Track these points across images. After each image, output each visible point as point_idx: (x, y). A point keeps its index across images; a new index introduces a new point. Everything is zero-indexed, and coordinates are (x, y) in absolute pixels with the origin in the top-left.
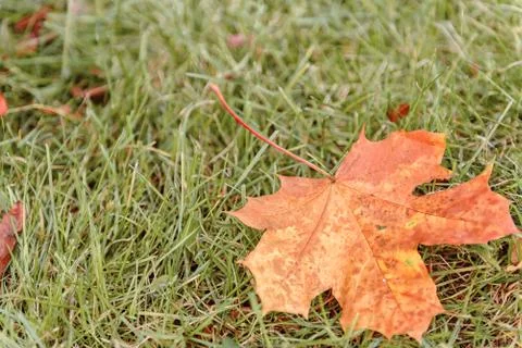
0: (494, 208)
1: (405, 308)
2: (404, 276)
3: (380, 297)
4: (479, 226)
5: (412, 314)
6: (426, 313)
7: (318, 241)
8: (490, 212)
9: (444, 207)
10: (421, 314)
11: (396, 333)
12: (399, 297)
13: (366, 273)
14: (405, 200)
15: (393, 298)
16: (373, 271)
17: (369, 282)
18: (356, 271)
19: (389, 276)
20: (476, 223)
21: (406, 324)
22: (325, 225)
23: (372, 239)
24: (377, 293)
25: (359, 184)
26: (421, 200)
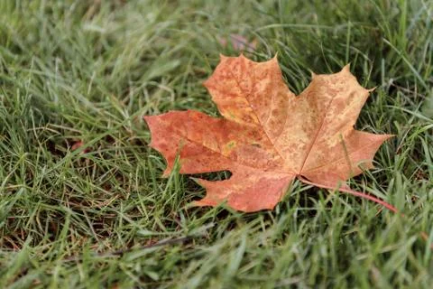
0: (163, 141)
1: (233, 82)
2: (237, 108)
3: (253, 91)
4: (175, 129)
5: (228, 78)
6: (218, 78)
7: (309, 136)
8: (166, 139)
9: (204, 157)
10: (222, 77)
11: (237, 59)
12: (239, 92)
13: (267, 112)
14: (238, 168)
15: (243, 91)
16: (262, 113)
17: (263, 103)
18: (275, 113)
19: (249, 109)
20: (178, 133)
21: (231, 67)
22: (304, 148)
23: (265, 139)
24: (256, 94)
25: (276, 176)
26: (224, 167)
